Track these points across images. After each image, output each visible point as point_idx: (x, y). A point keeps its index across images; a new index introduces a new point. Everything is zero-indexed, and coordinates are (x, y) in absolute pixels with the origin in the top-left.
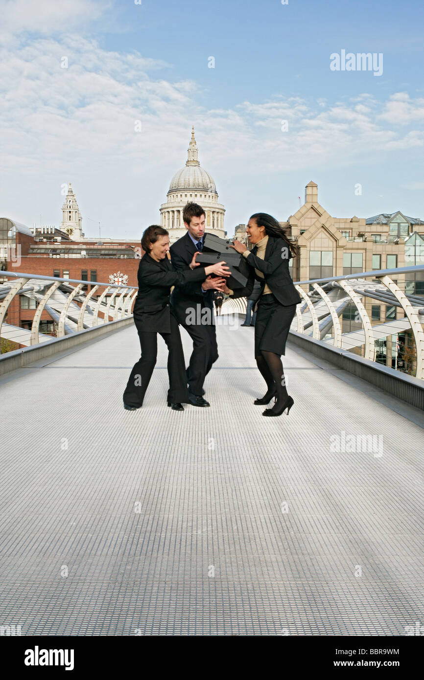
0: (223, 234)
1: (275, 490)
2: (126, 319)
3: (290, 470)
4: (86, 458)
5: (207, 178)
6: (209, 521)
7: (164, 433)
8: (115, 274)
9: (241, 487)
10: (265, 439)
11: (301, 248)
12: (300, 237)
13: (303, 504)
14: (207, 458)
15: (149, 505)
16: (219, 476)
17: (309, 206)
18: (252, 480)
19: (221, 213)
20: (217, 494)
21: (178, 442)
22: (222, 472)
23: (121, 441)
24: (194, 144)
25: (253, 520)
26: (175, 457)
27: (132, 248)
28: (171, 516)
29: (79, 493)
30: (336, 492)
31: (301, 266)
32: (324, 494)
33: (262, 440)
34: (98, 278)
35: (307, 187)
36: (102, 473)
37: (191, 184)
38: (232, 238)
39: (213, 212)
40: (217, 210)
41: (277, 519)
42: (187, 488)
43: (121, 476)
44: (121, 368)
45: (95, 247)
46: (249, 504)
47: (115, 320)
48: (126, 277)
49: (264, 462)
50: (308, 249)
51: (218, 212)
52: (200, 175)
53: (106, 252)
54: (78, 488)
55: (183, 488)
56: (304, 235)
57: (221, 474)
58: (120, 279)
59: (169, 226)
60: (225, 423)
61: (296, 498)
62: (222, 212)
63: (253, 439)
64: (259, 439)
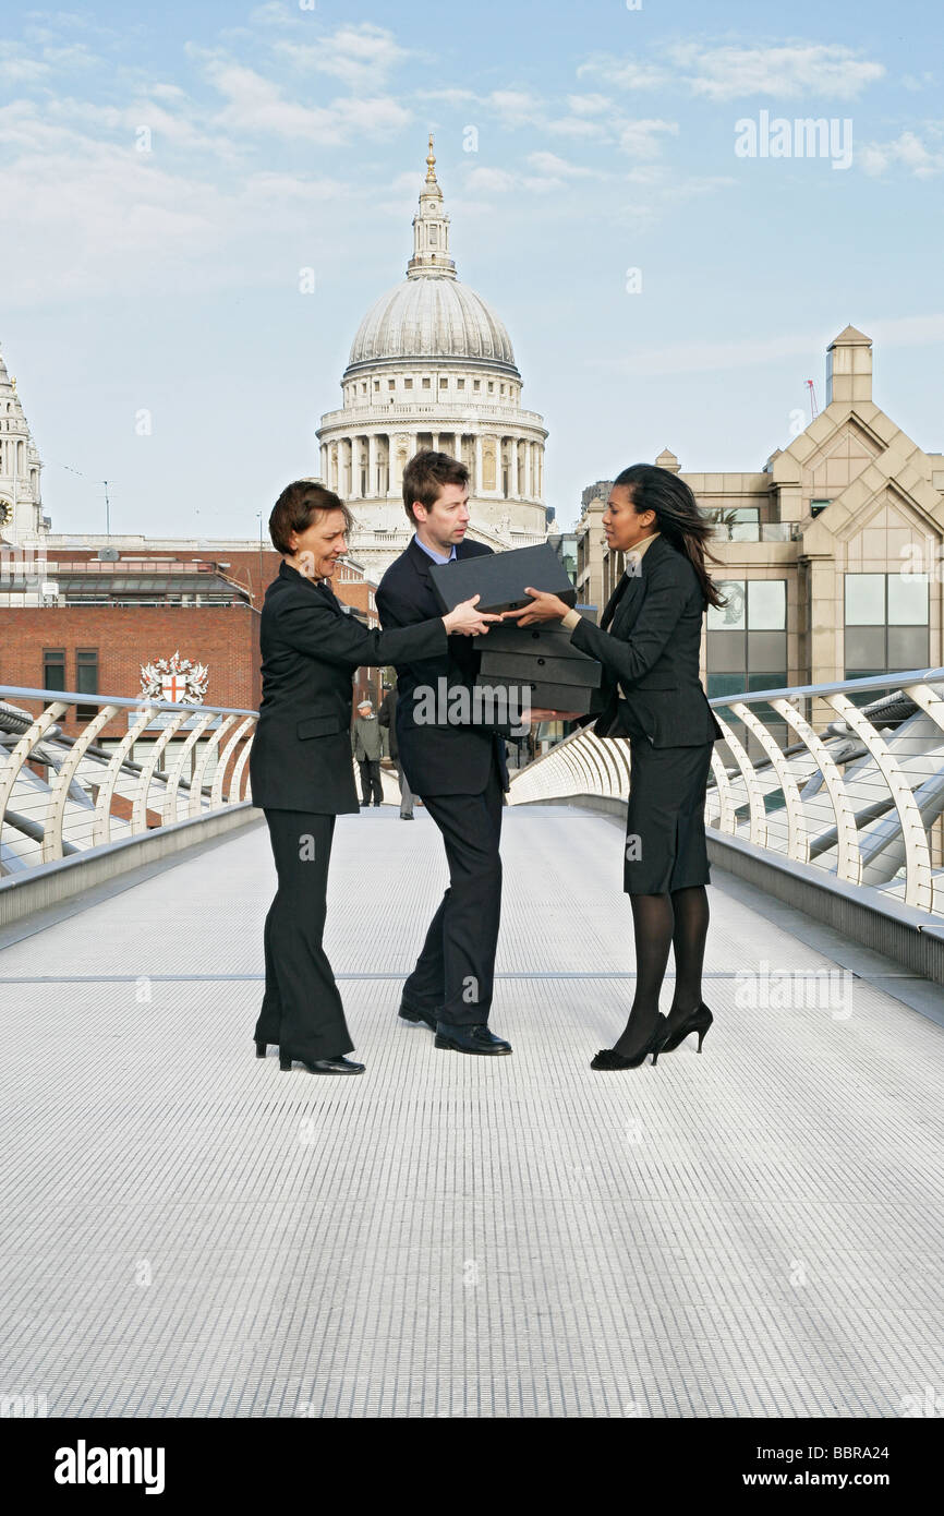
0: (541, 515)
1: (667, 1314)
2: (206, 821)
3: (716, 1265)
4: (108, 1238)
5: (483, 321)
6: (472, 1391)
7: (342, 1165)
8: (163, 664)
9: (567, 1306)
10: (648, 1181)
11: (815, 566)
12: (807, 525)
13: (744, 1350)
14: (469, 1233)
15: (302, 1353)
16: (504, 1278)
17: (842, 415)
18: (599, 1290)
19: (533, 443)
20: (496, 1324)
21: (382, 1191)
22: (514, 1269)
23: (209, 1191)
24: (434, 200)
25: (596, 1386)
26: (375, 1229)
27: (222, 569)
28: (363, 1379)
29: (95, 1330)
30: (845, 1323)
31: (814, 626)
32: (807, 1324)
33: (640, 1183)
34: (103, 680)
35: (834, 347)
36: (160, 1275)
37: (427, 341)
38: (571, 530)
39: (506, 440)
40: (519, 434)
41: (665, 1385)
42: (410, 1309)
43: (216, 1281)
44: (197, 978)
45: (93, 567)
46: (588, 1349)
47: (168, 823)
48: (200, 672)
49: (640, 1241)
50: (840, 566)
51: (521, 441)
52: (456, 309)
53: (131, 586)
54: (90, 1317)
55: (399, 1308)
56: (823, 516)
57: (509, 1274)
58: (181, 681)
59: (350, 491)
60: (528, 1136)
61: (725, 1334)
62: (536, 439)
63: (611, 1181)
64: (630, 1182)
